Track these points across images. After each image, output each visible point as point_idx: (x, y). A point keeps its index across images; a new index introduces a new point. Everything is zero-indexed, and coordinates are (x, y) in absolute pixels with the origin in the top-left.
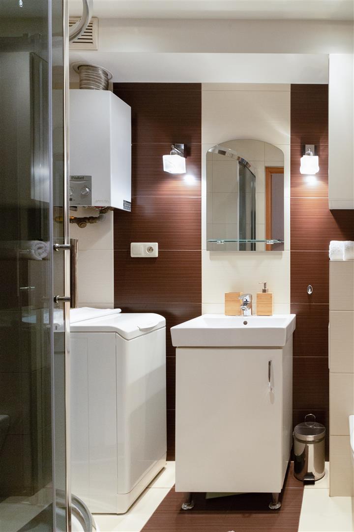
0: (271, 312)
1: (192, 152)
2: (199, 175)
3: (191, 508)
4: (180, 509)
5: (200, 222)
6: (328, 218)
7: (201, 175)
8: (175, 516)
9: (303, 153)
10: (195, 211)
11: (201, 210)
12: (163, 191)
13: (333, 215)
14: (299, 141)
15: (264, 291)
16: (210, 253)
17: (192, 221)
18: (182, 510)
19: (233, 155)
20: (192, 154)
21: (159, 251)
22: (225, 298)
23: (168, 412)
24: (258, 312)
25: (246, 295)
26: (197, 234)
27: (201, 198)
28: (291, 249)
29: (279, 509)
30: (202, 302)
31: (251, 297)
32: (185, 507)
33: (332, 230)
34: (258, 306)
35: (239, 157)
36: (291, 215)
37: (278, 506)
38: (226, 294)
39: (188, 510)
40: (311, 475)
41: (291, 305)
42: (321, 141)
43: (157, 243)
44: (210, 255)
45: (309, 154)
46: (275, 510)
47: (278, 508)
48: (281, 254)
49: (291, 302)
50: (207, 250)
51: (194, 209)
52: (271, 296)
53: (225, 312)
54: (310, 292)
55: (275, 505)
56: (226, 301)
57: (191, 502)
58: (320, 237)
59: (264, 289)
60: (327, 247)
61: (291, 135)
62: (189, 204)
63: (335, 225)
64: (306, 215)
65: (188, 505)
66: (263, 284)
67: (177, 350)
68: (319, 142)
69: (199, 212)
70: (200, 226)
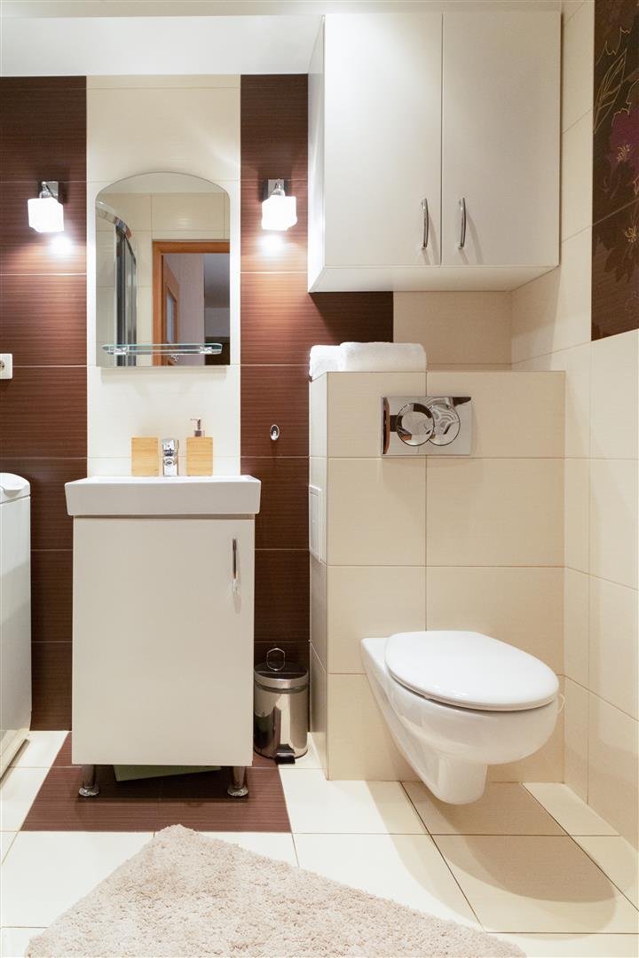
0: (211, 469)
1: (70, 197)
2: (82, 237)
3: (94, 794)
4: (76, 795)
5: (85, 318)
6: (304, 308)
7: (86, 236)
8: (73, 804)
9: (263, 195)
10: (76, 297)
11: (86, 297)
12: (22, 264)
13: (315, 302)
14: (256, 173)
15: (198, 434)
16: (102, 371)
17: (70, 315)
18: (80, 796)
19: (107, 213)
20: (70, 200)
21: (13, 369)
22: (133, 446)
23: (33, 646)
24: (188, 469)
25: (169, 440)
26: (79, 337)
27: (86, 276)
28: (242, 363)
29: (246, 796)
30: (88, 455)
31: (177, 444)
32: (84, 792)
33: (313, 328)
34: (188, 460)
35: (116, 218)
36: (241, 303)
37: (243, 792)
38: (133, 439)
39: (90, 796)
40: (287, 748)
41: (241, 459)
42: (293, 172)
43: (11, 355)
44: (102, 374)
45: (279, 194)
46: (238, 797)
47: (243, 794)
48: (225, 371)
49: (242, 454)
50: (97, 365)
51: (74, 295)
52: (210, 441)
53: (133, 470)
54: (274, 437)
55: (238, 790)
56: (133, 451)
57: (94, 784)
58: (291, 341)
59: (197, 429)
60: (303, 359)
61: (242, 164)
62: (65, 286)
63: (320, 320)
64: (269, 303)
65: (90, 790)
66: (196, 422)
67: (76, 522)
68: (290, 175)
69: (83, 300)
70: (85, 324)
